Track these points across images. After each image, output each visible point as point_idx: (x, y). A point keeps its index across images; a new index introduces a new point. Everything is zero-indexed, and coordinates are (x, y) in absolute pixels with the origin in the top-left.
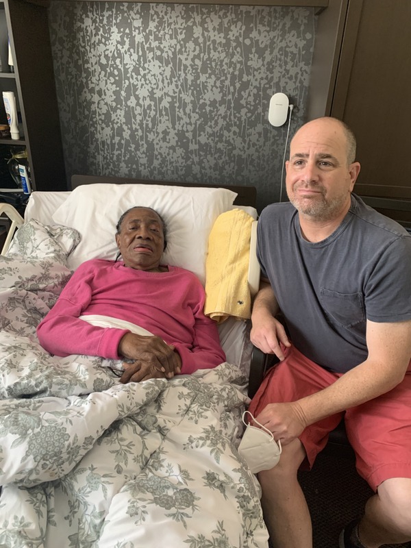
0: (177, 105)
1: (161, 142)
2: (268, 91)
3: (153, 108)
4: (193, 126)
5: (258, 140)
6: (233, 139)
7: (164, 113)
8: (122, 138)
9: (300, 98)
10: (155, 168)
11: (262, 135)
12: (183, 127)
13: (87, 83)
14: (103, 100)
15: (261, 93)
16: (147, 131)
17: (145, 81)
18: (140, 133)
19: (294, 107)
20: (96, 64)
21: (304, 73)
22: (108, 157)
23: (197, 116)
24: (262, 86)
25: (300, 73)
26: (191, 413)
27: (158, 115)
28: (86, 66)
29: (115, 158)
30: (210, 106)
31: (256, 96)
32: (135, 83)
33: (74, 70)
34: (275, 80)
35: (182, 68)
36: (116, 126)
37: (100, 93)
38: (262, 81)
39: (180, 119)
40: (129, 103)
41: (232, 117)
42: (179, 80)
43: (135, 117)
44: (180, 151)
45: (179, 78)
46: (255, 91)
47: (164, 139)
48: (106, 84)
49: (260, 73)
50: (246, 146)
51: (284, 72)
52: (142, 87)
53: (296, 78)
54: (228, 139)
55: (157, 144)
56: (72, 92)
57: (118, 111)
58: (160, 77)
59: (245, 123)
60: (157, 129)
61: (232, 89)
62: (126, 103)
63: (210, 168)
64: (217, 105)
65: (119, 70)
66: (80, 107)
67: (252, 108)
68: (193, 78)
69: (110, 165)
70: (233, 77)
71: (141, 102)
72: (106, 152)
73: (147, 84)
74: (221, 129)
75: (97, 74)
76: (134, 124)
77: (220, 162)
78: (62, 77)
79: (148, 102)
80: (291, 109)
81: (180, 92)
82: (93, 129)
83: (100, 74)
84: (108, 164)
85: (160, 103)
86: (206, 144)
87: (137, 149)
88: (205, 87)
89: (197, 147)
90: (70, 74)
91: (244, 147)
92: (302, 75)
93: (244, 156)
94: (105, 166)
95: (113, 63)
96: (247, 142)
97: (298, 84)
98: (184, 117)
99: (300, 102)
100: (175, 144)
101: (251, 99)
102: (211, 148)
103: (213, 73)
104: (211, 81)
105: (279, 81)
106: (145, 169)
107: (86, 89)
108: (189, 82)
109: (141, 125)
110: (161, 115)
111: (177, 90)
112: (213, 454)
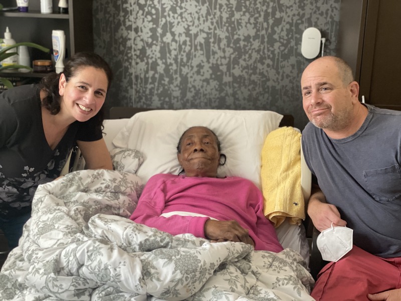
0: (212, 40)
1: (195, 75)
2: (300, 27)
3: (188, 43)
4: (228, 59)
5: (291, 72)
6: (267, 71)
7: (199, 48)
8: (156, 72)
9: (332, 32)
10: (188, 100)
11: (296, 67)
12: (217, 60)
13: (124, 21)
14: (139, 36)
15: (293, 28)
16: (181, 65)
17: (182, 18)
18: (174, 67)
19: (327, 40)
20: (134, 3)
21: (334, 10)
22: (141, 91)
23: (232, 50)
24: (294, 21)
25: (330, 9)
26: (273, 267)
27: (193, 50)
28: (125, 6)
29: (148, 92)
30: (244, 40)
31: (289, 31)
32: (172, 21)
33: (113, 9)
34: (307, 16)
35: (218, 7)
36: (150, 61)
37: (136, 30)
38: (294, 18)
39: (214, 53)
40: (165, 39)
41: (266, 51)
42: (215, 18)
43: (170, 52)
44: (214, 84)
45: (214, 15)
46: (288, 26)
47: (198, 73)
48: (143, 21)
49: (292, 10)
50: (280, 78)
51: (315, 9)
52: (178, 24)
53: (327, 14)
54: (261, 71)
55: (191, 77)
56: (109, 29)
57: (154, 47)
58: (197, 16)
59: (278, 56)
60: (191, 63)
61: (265, 25)
62: (162, 39)
63: (244, 99)
64: (251, 40)
65: (157, 10)
66: (116, 43)
67: (285, 42)
68: (228, 16)
69: (142, 99)
70: (267, 14)
71: (177, 38)
72: (139, 86)
73: (183, 22)
74: (255, 62)
75: (134, 13)
76: (169, 58)
77: (254, 93)
78: (100, 16)
79: (183, 38)
80: (323, 42)
81: (215, 29)
82: (127, 64)
83: (138, 12)
84: (140, 98)
85: (195, 38)
86: (240, 77)
87: (171, 82)
88: (239, 24)
89: (231, 79)
90: (109, 13)
91: (277, 79)
92: (332, 11)
93: (278, 87)
94: (137, 100)
95: (151, 3)
96: (281, 74)
97: (329, 19)
98: (218, 51)
99: (331, 35)
100: (209, 77)
101: (284, 34)
102: (245, 80)
103: (247, 11)
104: (246, 18)
105: (311, 16)
106: (178, 101)
107: (123, 27)
108: (224, 20)
109: (176, 59)
110: (196, 50)
111: (212, 27)
112: (296, 290)
